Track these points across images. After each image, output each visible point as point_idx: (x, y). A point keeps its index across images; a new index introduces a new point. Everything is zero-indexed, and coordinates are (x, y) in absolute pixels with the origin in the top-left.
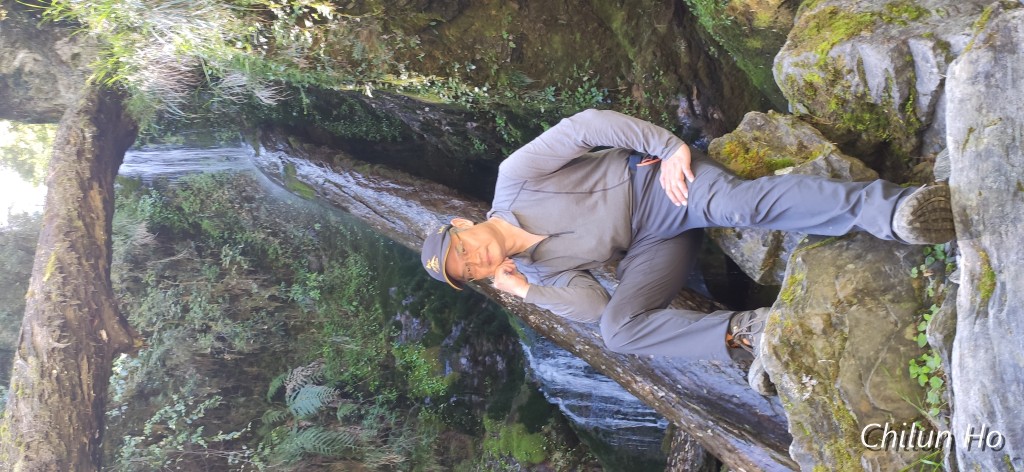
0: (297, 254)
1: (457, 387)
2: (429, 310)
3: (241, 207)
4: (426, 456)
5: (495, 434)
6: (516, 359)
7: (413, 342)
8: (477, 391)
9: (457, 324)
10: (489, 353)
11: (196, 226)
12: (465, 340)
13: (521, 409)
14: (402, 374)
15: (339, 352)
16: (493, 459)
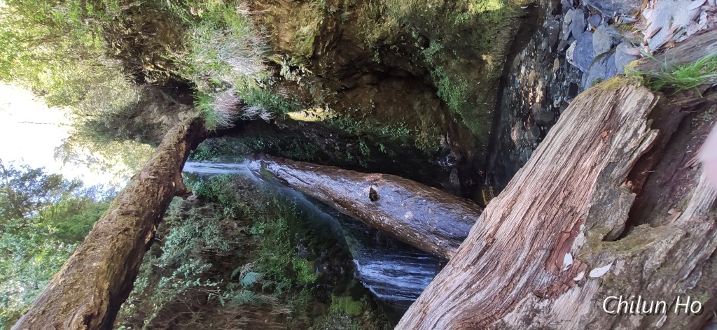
0: (257, 215)
1: (320, 280)
2: (312, 244)
3: (237, 191)
4: (301, 312)
5: (337, 303)
6: (351, 268)
7: (302, 258)
8: (330, 282)
9: (324, 251)
10: (337, 266)
11: (216, 198)
12: (327, 259)
13: (351, 290)
14: (295, 272)
15: (267, 260)
16: (335, 313)
